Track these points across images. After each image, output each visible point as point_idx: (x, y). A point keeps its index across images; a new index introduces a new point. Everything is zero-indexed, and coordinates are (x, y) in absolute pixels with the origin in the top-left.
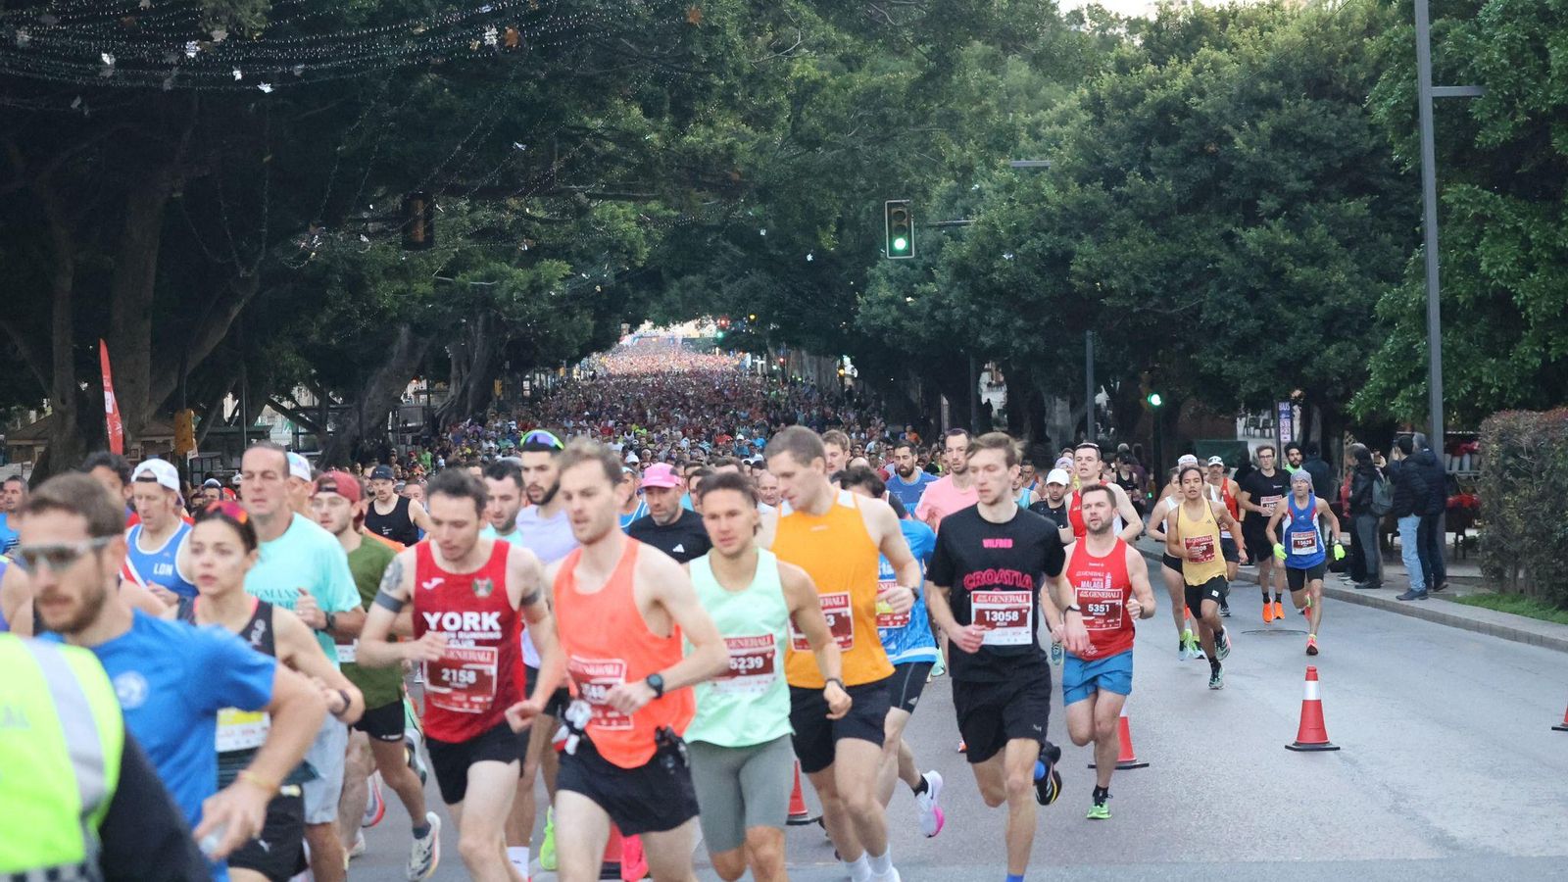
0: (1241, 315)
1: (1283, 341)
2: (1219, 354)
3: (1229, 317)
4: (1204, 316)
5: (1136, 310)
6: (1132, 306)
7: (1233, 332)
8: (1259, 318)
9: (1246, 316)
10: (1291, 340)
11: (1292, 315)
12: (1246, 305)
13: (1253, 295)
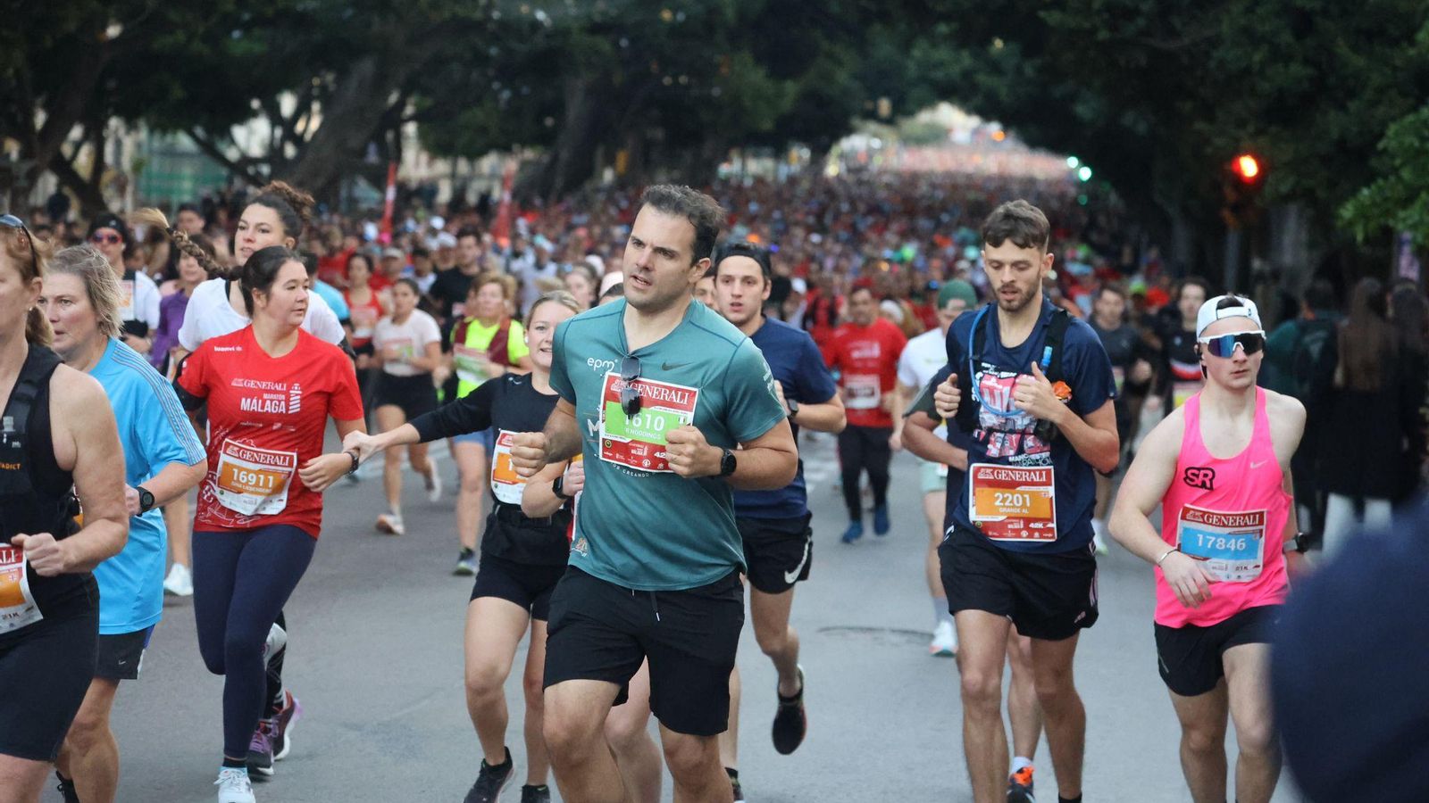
0: (1279, 56)
1: (1342, 107)
2: (1241, 124)
3: (1257, 57)
4: (1217, 54)
5: (1103, 35)
6: (1092, 32)
7: (1265, 86)
8: (1307, 61)
9: (1288, 59)
10: (1353, 106)
11: (1359, 61)
12: (1286, 38)
13: (1303, 23)
